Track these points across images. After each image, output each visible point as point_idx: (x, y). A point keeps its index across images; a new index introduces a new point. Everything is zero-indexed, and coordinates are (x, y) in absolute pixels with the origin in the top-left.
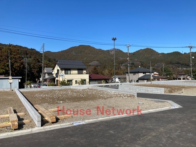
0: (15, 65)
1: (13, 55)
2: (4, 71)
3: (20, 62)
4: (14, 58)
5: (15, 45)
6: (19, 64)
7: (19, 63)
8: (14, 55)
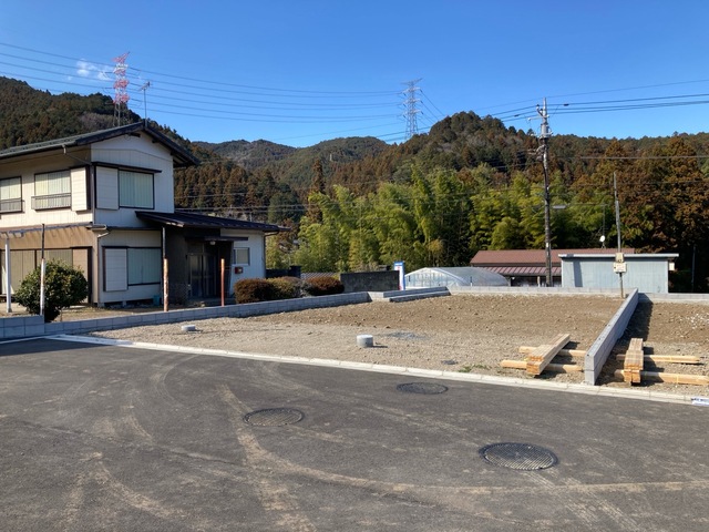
0: (679, 213)
1: (674, 177)
2: (639, 232)
3: (701, 197)
4: (677, 186)
5: (696, 134)
6: (694, 208)
7: (696, 202)
8: (678, 176)
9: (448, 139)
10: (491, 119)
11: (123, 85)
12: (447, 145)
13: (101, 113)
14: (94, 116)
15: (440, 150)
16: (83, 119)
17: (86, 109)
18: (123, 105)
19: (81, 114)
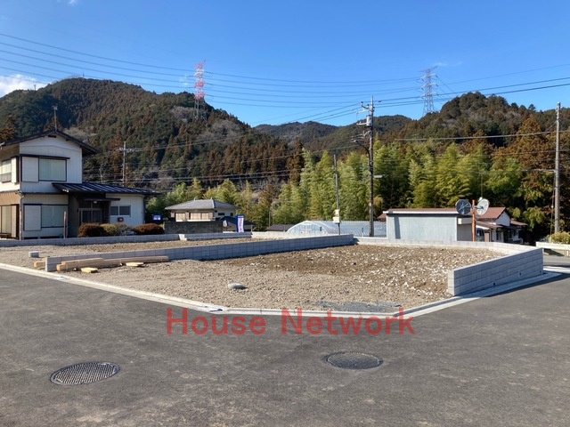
2: (539, 194)
9: (453, 115)
10: (496, 98)
11: (201, 85)
12: (452, 120)
13: (185, 107)
14: (180, 109)
15: (444, 125)
16: (173, 111)
17: (175, 104)
18: (202, 100)
19: (172, 107)
